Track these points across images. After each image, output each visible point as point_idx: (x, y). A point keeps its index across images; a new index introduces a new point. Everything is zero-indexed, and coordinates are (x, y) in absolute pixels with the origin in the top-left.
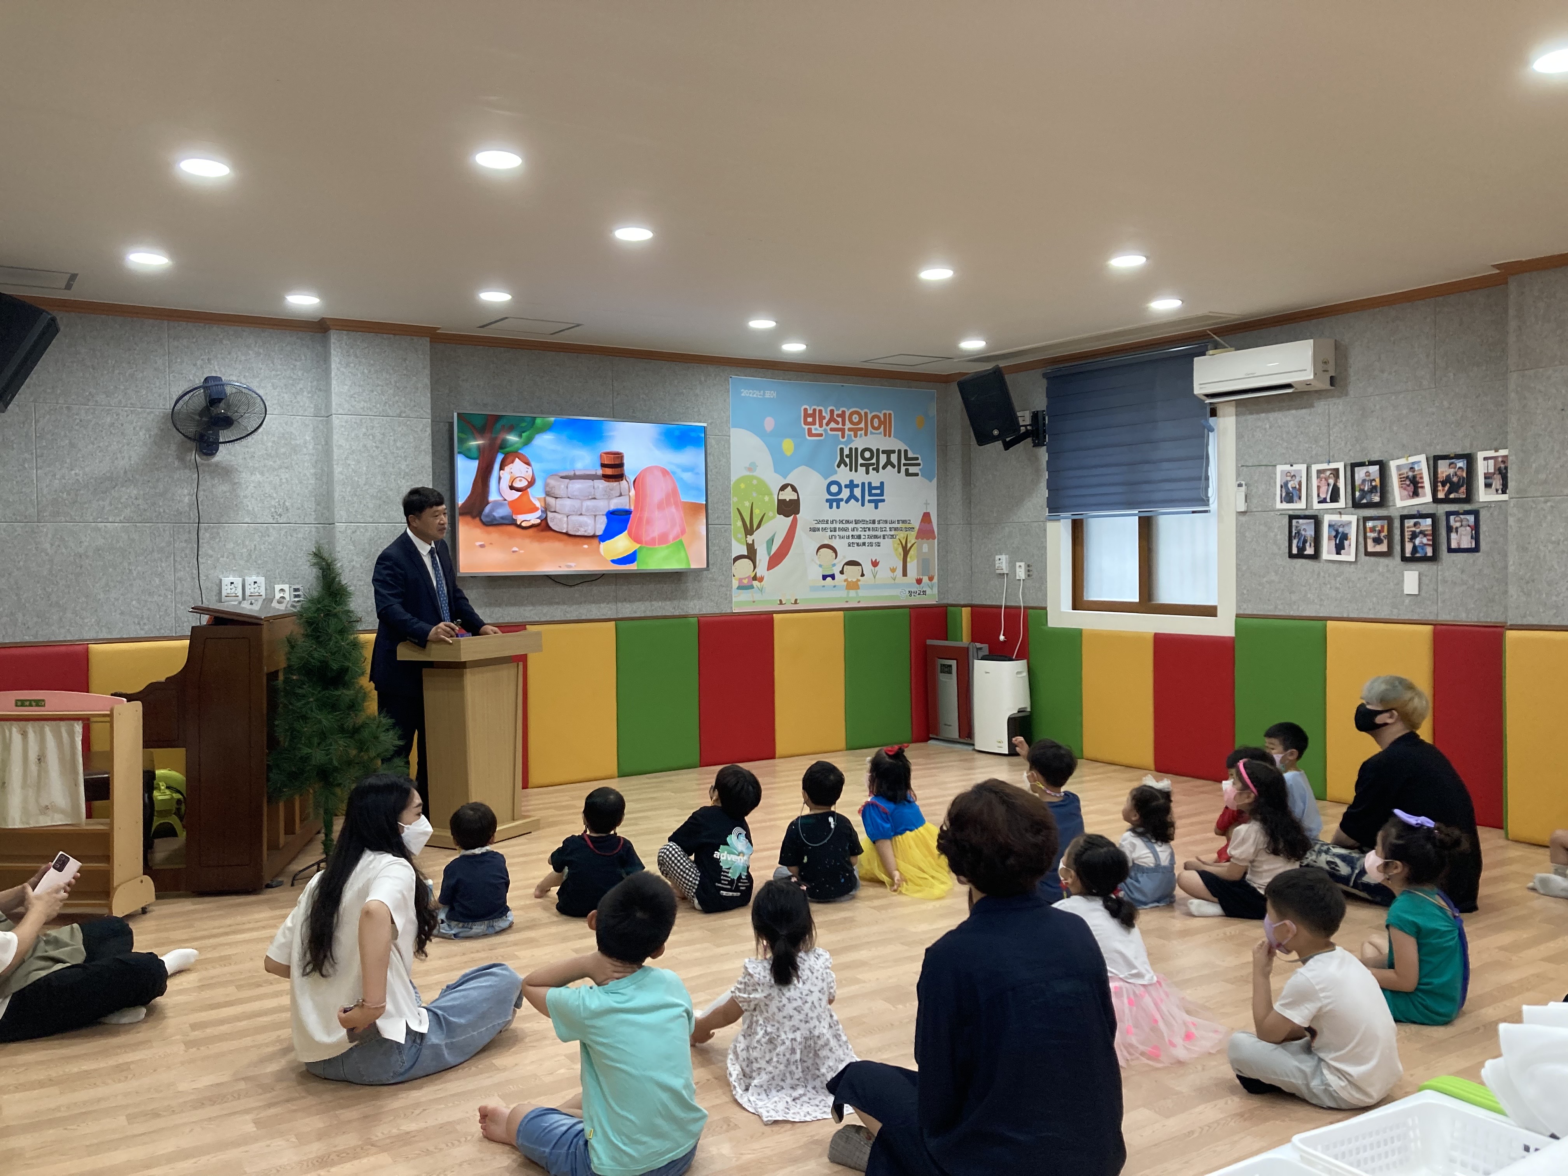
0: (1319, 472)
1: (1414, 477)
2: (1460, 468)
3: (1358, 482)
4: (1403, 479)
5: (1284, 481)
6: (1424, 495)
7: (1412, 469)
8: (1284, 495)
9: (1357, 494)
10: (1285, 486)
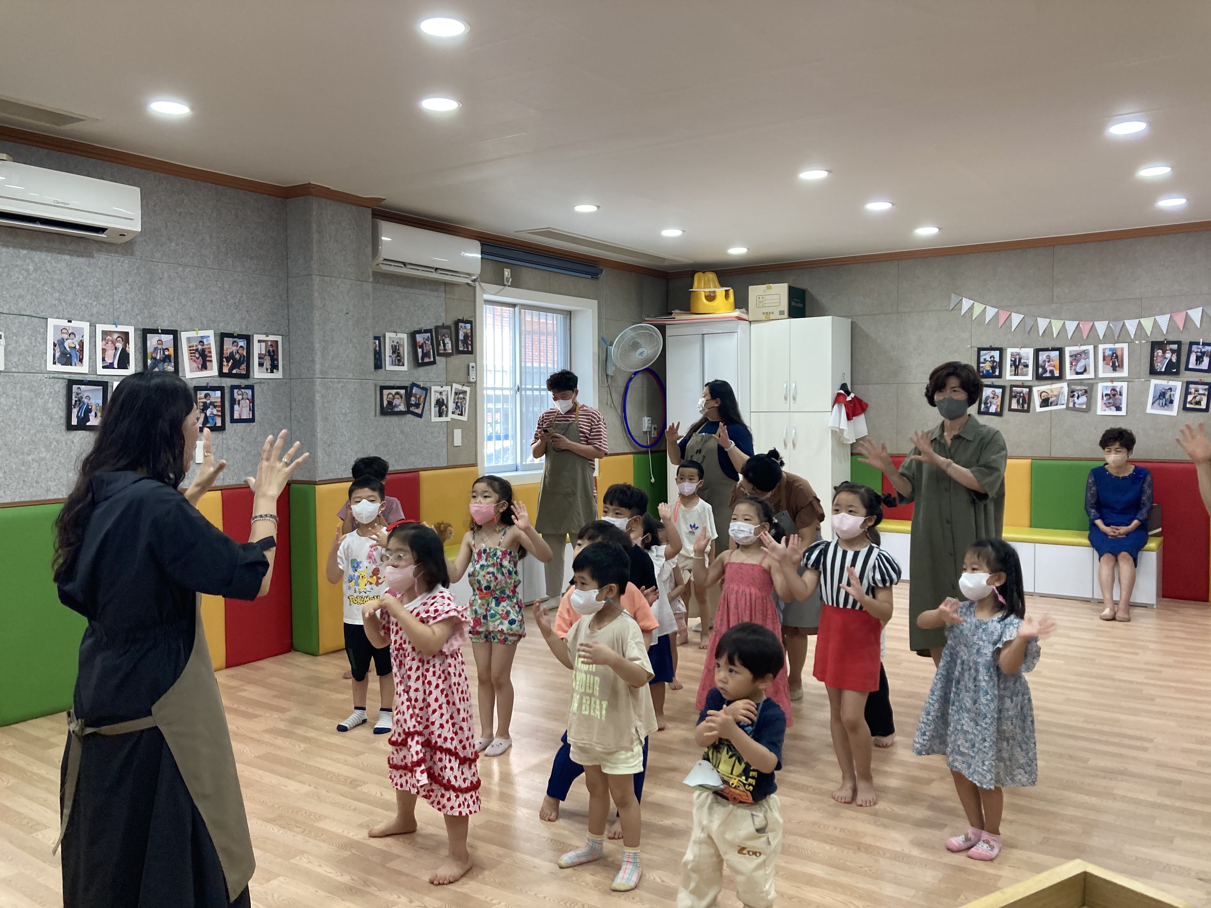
0: (105, 333)
1: (203, 350)
2: (241, 347)
3: (150, 350)
4: (193, 351)
5: (60, 338)
6: (212, 369)
7: (201, 342)
8: (57, 355)
9: (149, 362)
10: (59, 344)
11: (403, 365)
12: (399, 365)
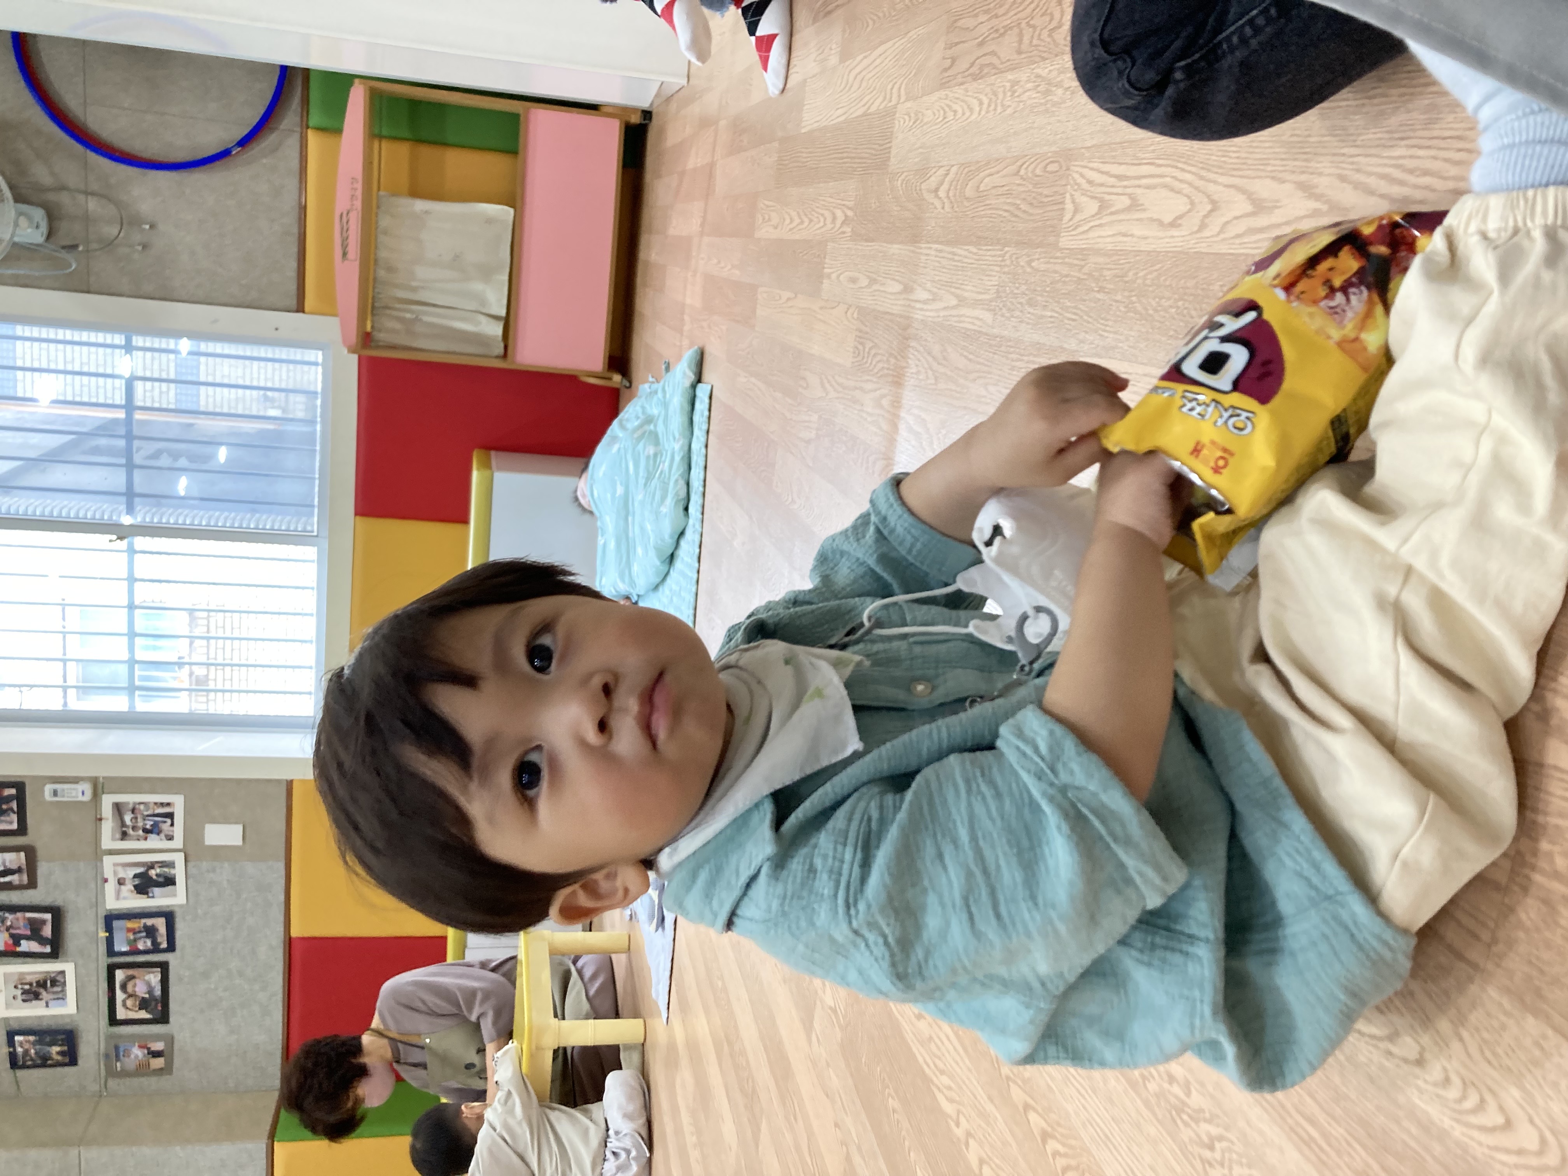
11: (63, 973)
12: (64, 983)
